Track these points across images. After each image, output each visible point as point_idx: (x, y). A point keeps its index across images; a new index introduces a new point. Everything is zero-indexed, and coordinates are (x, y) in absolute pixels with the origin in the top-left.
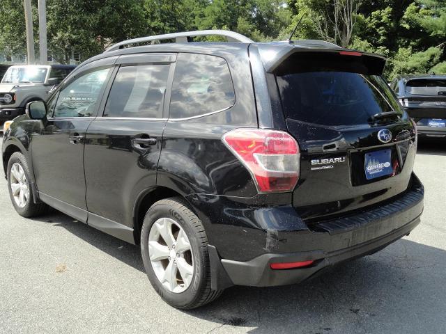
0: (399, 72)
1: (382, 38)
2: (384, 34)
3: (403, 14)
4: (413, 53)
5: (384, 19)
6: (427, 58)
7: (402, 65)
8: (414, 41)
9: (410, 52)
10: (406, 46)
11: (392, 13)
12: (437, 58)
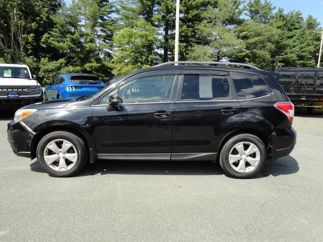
0: (44, 72)
1: (30, 51)
2: (31, 49)
3: (41, 39)
4: (49, 61)
5: (30, 40)
6: (58, 65)
7: (46, 67)
8: (48, 54)
9: (47, 61)
10: (45, 57)
11: (34, 37)
12: (63, 65)
